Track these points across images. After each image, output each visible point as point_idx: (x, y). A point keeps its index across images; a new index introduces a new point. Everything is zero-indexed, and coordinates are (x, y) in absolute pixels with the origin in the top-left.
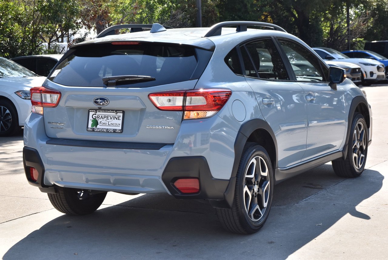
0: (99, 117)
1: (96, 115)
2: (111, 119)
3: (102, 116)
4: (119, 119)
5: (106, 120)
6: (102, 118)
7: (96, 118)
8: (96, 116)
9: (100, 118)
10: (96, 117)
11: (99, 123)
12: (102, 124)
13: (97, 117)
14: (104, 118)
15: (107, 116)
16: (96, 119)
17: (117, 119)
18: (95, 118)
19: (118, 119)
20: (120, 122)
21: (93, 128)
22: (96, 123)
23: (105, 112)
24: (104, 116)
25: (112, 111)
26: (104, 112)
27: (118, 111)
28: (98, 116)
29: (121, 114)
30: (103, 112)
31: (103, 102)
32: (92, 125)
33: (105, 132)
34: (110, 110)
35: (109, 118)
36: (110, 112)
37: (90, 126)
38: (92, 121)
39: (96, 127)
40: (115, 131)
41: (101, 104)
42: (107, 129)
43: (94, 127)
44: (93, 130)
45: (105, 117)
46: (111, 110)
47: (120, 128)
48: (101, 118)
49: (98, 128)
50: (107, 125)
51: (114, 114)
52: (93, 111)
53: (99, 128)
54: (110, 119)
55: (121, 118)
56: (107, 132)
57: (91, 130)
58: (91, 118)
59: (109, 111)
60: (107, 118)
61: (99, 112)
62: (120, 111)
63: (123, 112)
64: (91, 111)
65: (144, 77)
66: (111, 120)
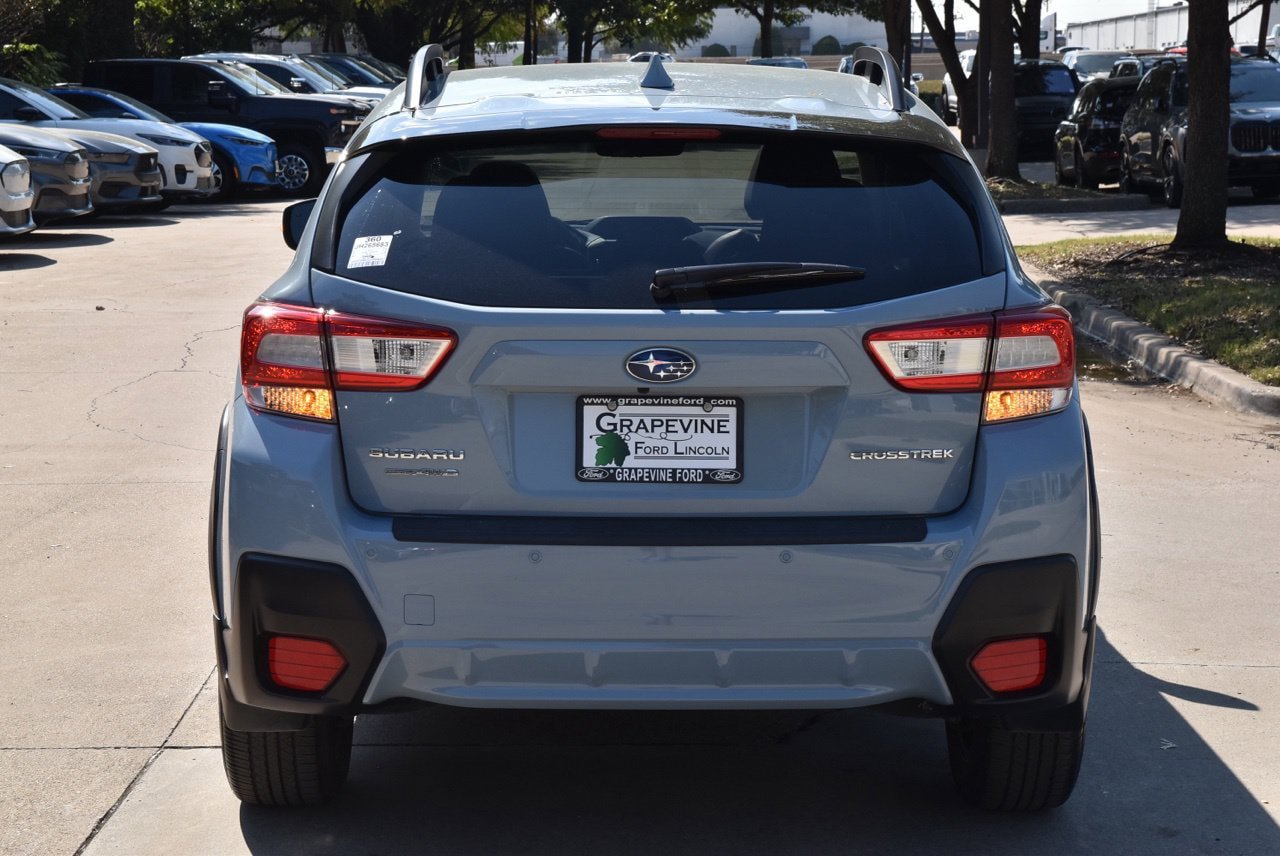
0: (628, 427)
1: (614, 416)
2: (686, 430)
3: (642, 421)
4: (722, 429)
5: (664, 436)
6: (645, 428)
7: (615, 429)
8: (617, 420)
9: (633, 428)
10: (615, 425)
11: (632, 448)
12: (648, 450)
13: (622, 426)
14: (653, 426)
15: (664, 419)
16: (618, 432)
17: (712, 430)
18: (612, 427)
19: (719, 432)
20: (729, 441)
21: (609, 469)
22: (614, 447)
23: (659, 404)
24: (653, 421)
25: (690, 398)
26: (653, 404)
27: (718, 398)
28: (622, 421)
29: (732, 412)
30: (645, 404)
31: (672, 368)
32: (601, 457)
33: (666, 482)
34: (678, 398)
35: (678, 426)
36: (678, 405)
37: (590, 459)
38: (598, 441)
39: (620, 462)
40: (709, 477)
41: (662, 374)
42: (674, 470)
43: (608, 466)
44: (610, 478)
45: (656, 423)
46: (685, 397)
47: (731, 463)
48: (638, 428)
49: (630, 469)
50: (671, 453)
51: (698, 410)
52: (602, 403)
53: (636, 470)
54: (681, 430)
55: (732, 426)
56: (674, 481)
57: (600, 476)
58: (589, 428)
59: (674, 401)
60: (668, 426)
61: (629, 404)
62: (725, 398)
63: (740, 405)
64: (592, 404)
65: (826, 269)
66: (687, 435)
